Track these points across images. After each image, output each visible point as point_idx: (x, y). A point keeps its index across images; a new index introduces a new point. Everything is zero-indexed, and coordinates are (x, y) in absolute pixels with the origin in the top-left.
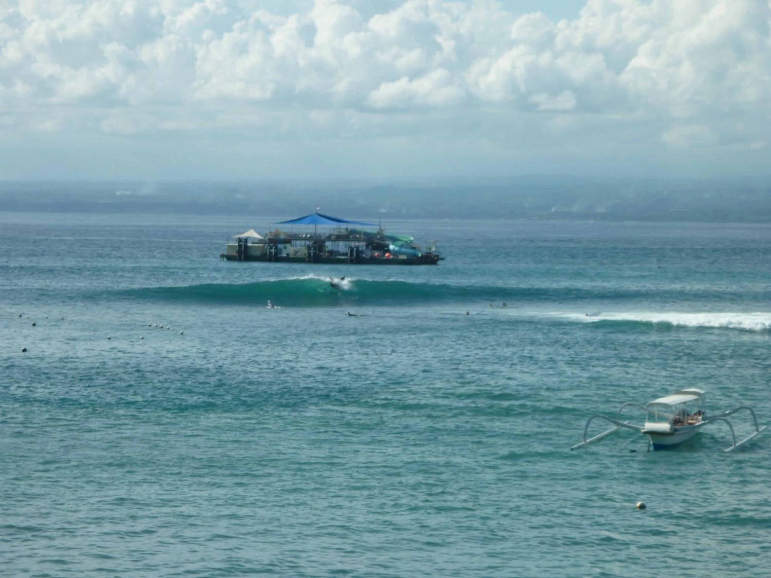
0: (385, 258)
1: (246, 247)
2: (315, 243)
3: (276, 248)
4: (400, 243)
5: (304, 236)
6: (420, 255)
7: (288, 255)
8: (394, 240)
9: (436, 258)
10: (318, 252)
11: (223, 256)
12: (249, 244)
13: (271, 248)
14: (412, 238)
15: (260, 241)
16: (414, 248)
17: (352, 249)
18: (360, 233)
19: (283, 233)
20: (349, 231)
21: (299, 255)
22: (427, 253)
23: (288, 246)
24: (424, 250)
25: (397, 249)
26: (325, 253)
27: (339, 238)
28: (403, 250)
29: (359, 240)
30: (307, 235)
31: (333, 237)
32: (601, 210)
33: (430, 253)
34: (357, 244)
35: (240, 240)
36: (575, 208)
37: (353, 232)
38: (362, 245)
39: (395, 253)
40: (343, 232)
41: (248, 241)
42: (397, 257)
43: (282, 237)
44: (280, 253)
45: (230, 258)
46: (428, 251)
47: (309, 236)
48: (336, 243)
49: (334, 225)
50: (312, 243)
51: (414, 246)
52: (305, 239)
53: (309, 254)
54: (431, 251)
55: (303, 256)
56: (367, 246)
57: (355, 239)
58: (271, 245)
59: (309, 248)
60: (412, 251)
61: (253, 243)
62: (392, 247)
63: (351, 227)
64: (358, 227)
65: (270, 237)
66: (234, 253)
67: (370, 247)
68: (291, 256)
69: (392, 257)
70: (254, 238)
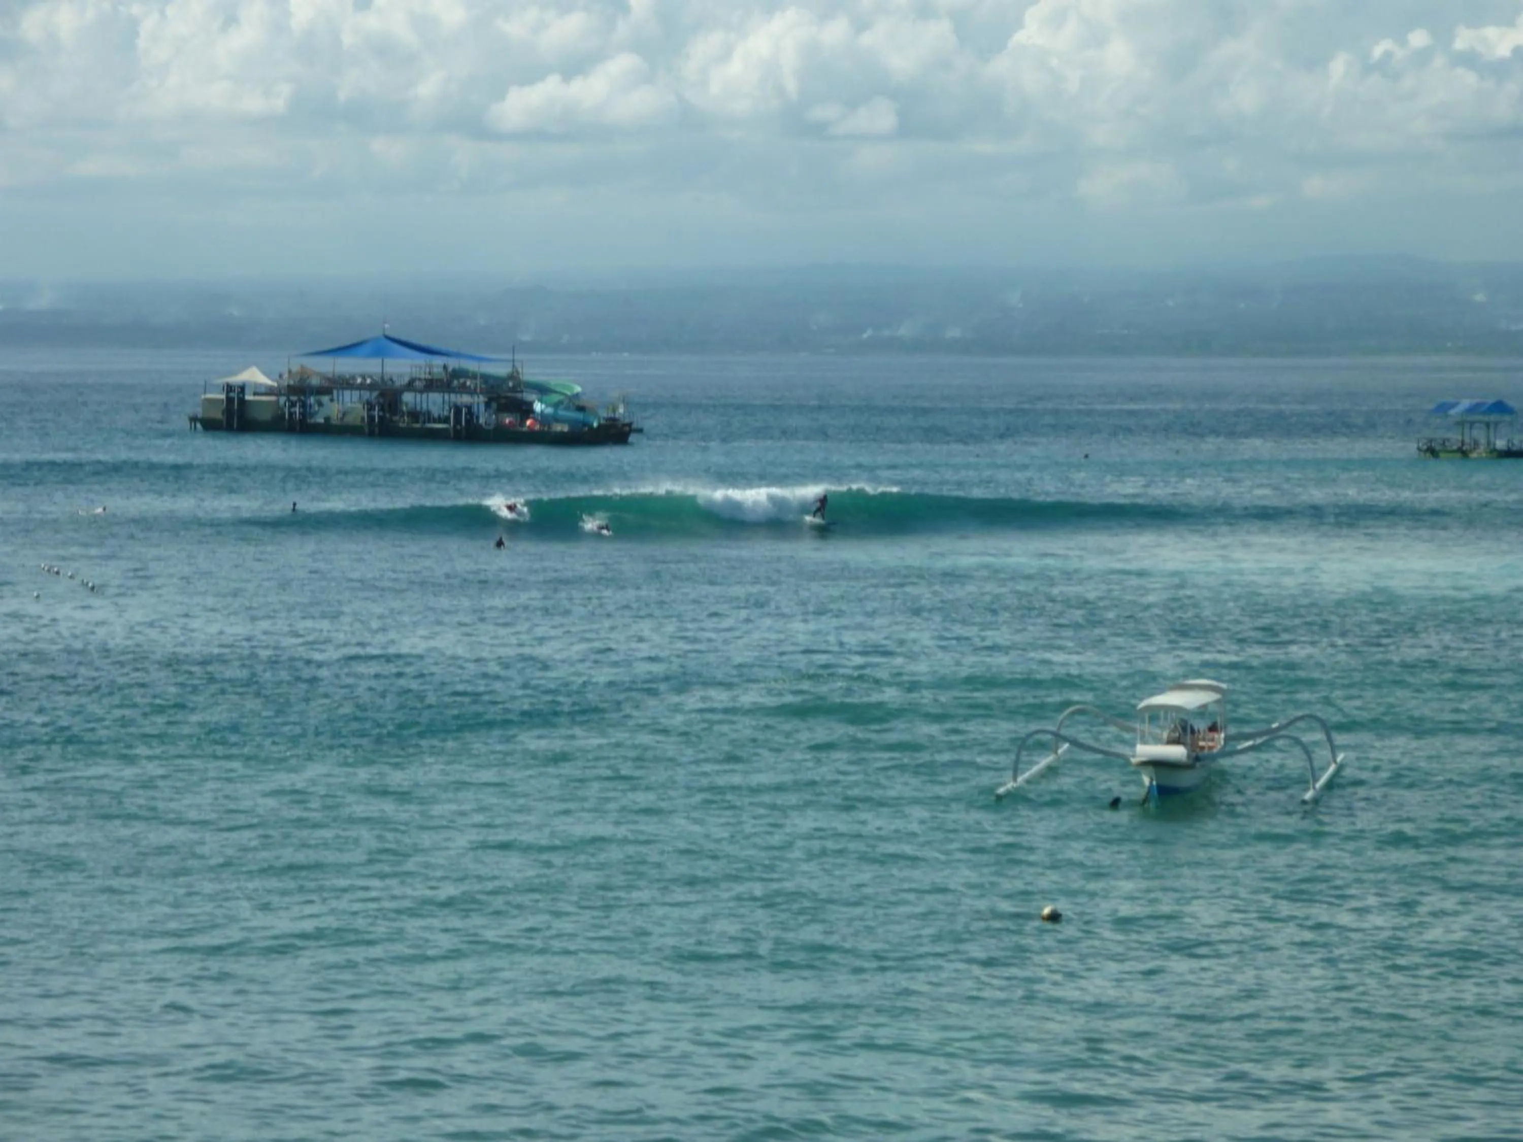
0: (525, 429)
1: (242, 401)
2: (382, 394)
3: (304, 405)
4: (555, 398)
5: (359, 380)
6: (595, 425)
7: (327, 419)
8: (542, 390)
9: (627, 429)
10: (388, 415)
11: (193, 419)
12: (249, 397)
13: (293, 404)
14: (578, 389)
15: (270, 391)
16: (581, 409)
17: (458, 410)
18: (474, 376)
19: (318, 374)
20: (450, 369)
21: (350, 420)
22: (607, 419)
23: (325, 399)
24: (604, 414)
25: (549, 410)
26: (403, 416)
27: (431, 385)
28: (562, 413)
29: (472, 392)
30: (364, 378)
31: (418, 384)
32: (953, 333)
33: (614, 420)
34: (466, 399)
35: (229, 388)
36: (904, 331)
37: (458, 374)
38: (479, 401)
39: (544, 419)
40: (438, 371)
41: (247, 391)
42: (549, 427)
43: (315, 381)
44: (312, 415)
45: (210, 425)
46: (611, 415)
47: (368, 381)
48: (424, 396)
49: (421, 360)
50: (375, 394)
51: (581, 403)
52: (362, 387)
53: (371, 418)
54: (617, 416)
55: (358, 422)
56: (488, 405)
57: (463, 389)
58: (294, 398)
59: (370, 406)
60: (580, 416)
61: (255, 394)
62: (538, 407)
63: (453, 364)
64: (471, 366)
65: (292, 383)
66: (218, 414)
67: (494, 405)
68: (334, 421)
69: (537, 427)
70: (256, 385)
